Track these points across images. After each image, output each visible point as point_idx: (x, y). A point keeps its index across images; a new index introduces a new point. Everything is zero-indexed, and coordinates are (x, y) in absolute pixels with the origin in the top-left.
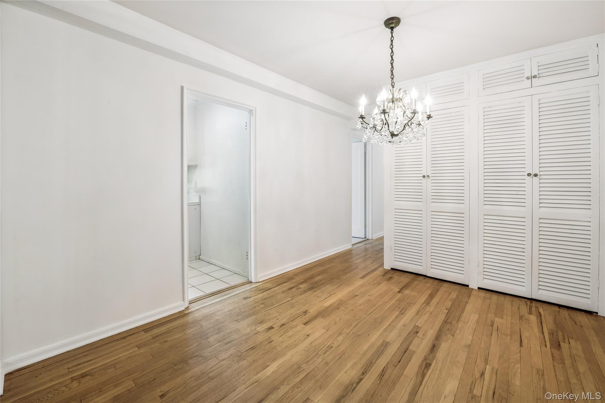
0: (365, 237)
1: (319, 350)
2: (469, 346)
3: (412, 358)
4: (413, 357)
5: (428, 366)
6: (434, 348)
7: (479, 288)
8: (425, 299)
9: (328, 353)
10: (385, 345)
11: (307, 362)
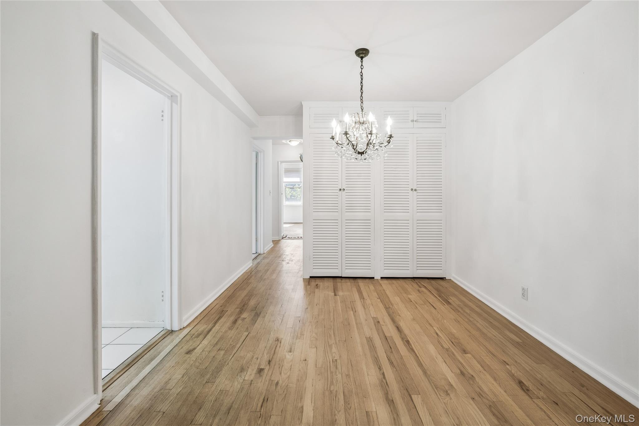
0: (256, 253)
1: (329, 367)
2: (414, 319)
3: (395, 342)
4: (395, 340)
5: (408, 342)
6: (398, 329)
7: (382, 278)
8: (358, 296)
9: (339, 367)
10: (370, 340)
11: (332, 383)
